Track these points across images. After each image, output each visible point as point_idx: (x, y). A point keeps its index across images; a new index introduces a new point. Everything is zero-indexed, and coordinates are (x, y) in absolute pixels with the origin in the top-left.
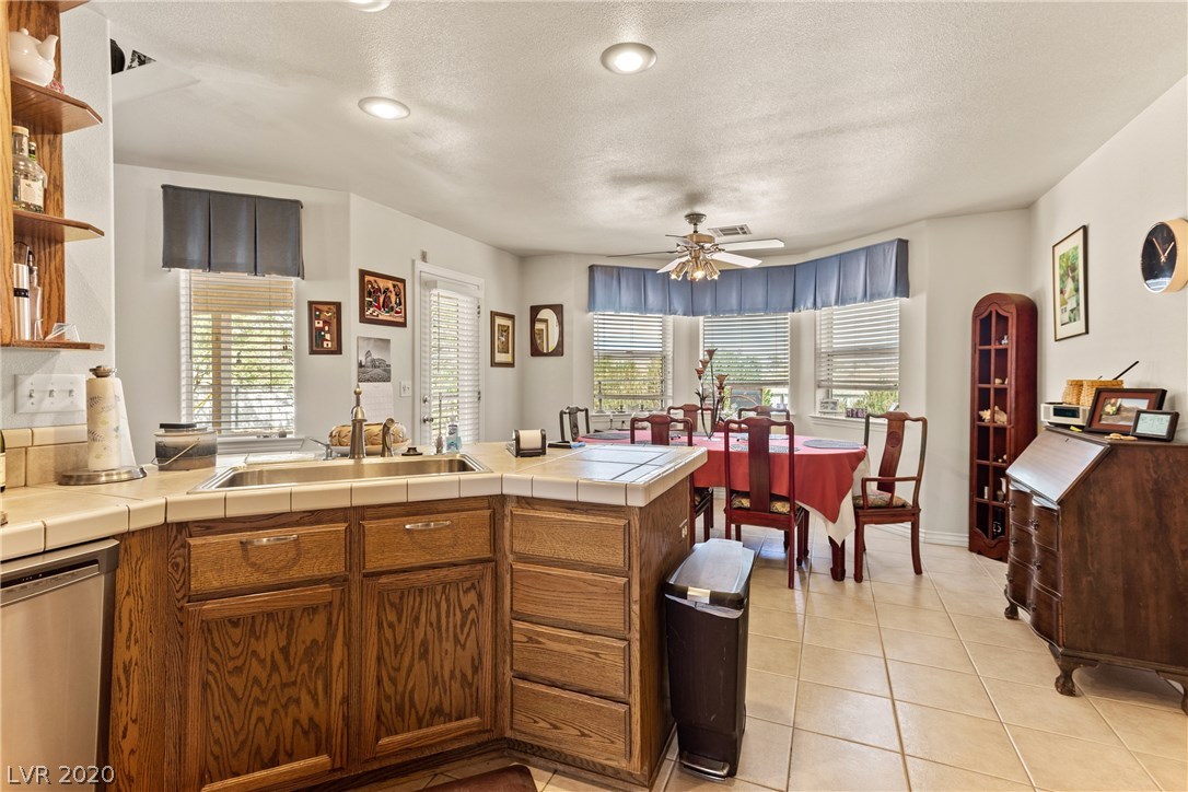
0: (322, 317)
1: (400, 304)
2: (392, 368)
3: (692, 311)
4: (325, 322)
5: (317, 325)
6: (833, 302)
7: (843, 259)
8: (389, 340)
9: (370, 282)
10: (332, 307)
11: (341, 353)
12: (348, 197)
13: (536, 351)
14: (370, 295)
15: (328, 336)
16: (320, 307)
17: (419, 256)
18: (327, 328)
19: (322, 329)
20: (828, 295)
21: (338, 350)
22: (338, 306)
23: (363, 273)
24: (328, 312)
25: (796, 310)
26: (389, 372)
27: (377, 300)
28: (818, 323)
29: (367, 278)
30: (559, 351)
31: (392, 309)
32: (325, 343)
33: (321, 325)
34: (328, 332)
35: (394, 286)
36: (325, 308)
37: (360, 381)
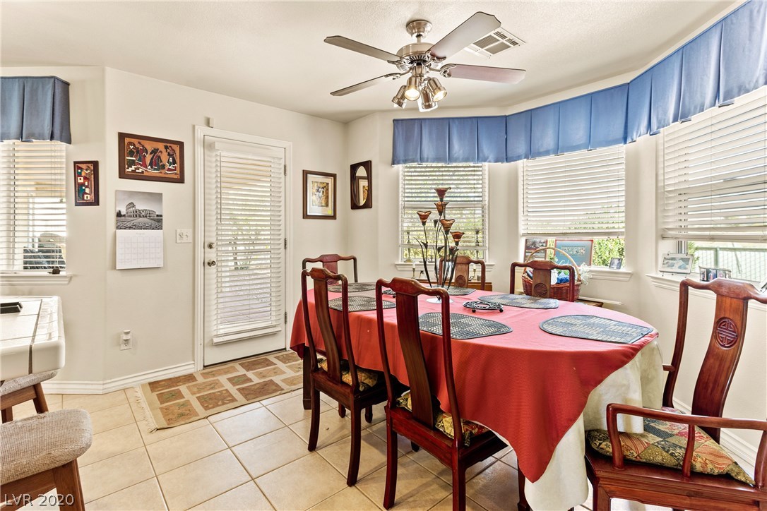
0: (83, 174)
1: (174, 162)
2: (163, 218)
3: (506, 156)
4: (85, 178)
5: (79, 181)
6: (671, 120)
7: (687, 53)
8: (161, 195)
9: (131, 143)
10: (90, 165)
11: (98, 205)
12: (103, 70)
13: (355, 206)
14: (131, 154)
15: (87, 190)
16: (80, 165)
17: (203, 121)
18: (86, 184)
19: (83, 184)
20: (665, 112)
21: (96, 202)
22: (96, 164)
23: (122, 136)
24: (87, 170)
25: (629, 140)
26: (161, 221)
27: (142, 159)
28: (661, 153)
29: (127, 140)
30: (368, 205)
31: (163, 167)
32: (85, 196)
33: (82, 181)
34: (87, 187)
35: (166, 147)
36: (84, 166)
37: (118, 228)
